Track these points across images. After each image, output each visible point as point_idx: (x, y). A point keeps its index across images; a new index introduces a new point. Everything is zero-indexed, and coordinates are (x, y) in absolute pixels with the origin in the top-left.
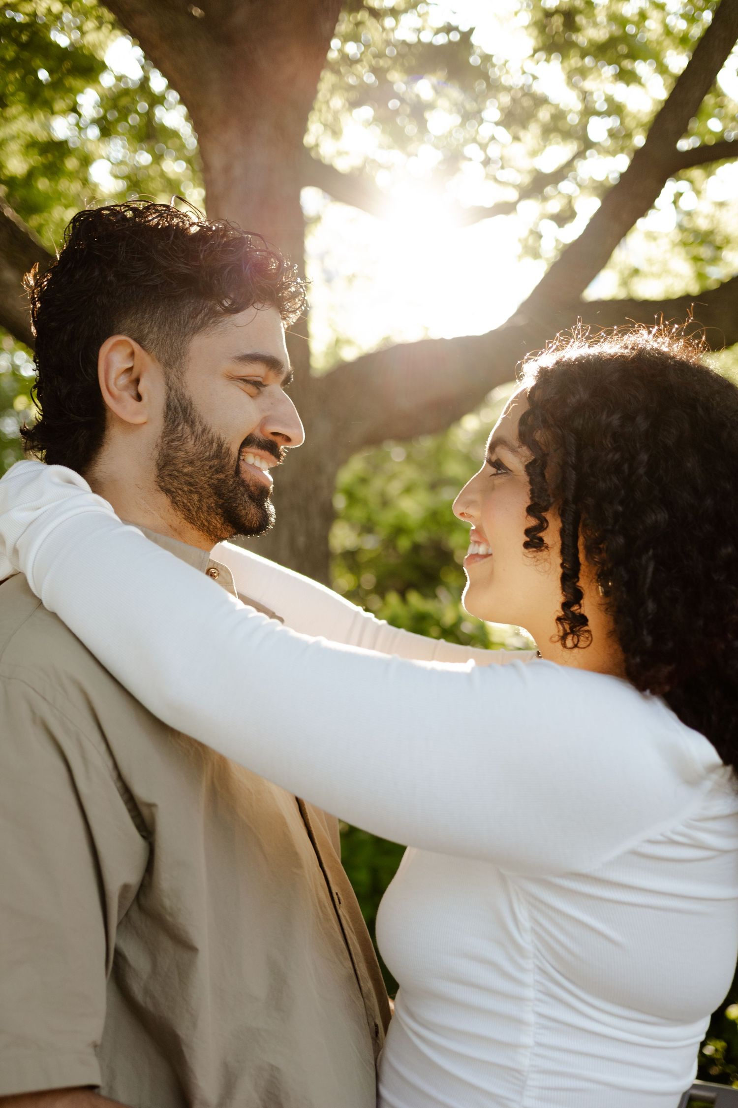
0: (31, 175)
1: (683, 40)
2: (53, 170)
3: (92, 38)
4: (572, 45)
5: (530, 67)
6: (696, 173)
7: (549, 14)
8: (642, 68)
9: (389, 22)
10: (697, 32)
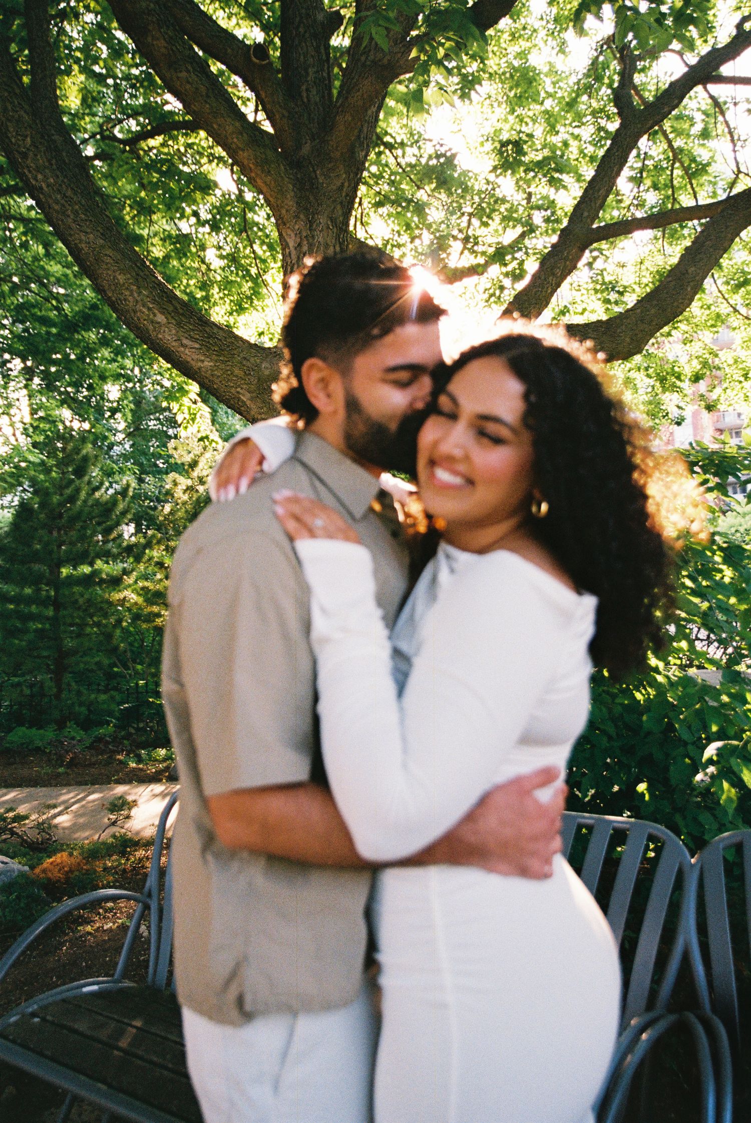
0: (167, 257)
1: (592, 159)
2: (182, 253)
3: (206, 168)
4: (520, 163)
5: (492, 177)
6: (604, 245)
7: (504, 144)
8: (567, 178)
9: (399, 152)
10: (601, 153)
